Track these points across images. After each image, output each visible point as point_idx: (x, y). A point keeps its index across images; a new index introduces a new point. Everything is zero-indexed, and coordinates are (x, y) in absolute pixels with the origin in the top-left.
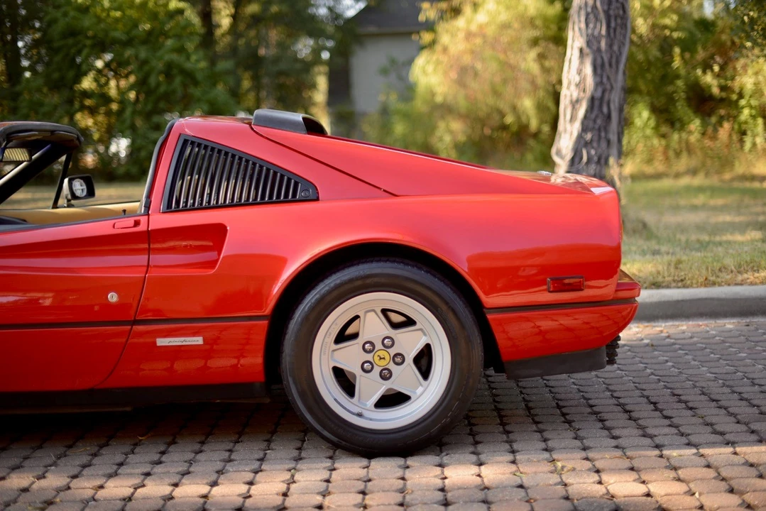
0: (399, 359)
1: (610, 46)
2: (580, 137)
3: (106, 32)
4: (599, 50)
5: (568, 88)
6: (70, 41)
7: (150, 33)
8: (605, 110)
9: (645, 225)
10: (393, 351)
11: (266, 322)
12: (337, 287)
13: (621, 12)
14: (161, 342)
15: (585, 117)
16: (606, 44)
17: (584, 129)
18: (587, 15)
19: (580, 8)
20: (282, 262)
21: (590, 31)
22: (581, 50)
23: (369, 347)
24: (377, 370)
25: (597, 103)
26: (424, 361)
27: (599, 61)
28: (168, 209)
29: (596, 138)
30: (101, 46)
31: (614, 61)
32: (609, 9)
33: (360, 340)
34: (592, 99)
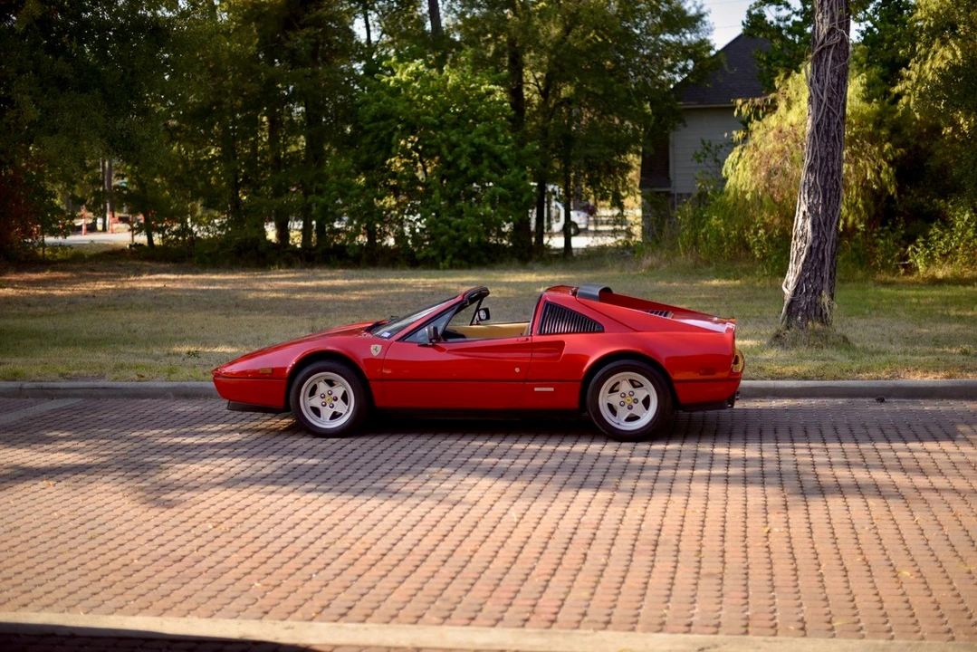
0: (636, 401)
1: (825, 210)
2: (801, 275)
3: (418, 116)
4: (817, 213)
5: (795, 239)
6: (382, 124)
7: (460, 116)
8: (820, 256)
9: (845, 339)
10: (633, 398)
11: (579, 383)
12: (610, 369)
13: (835, 186)
14: (536, 389)
15: (805, 260)
16: (822, 209)
17: (804, 269)
18: (809, 189)
19: (805, 183)
20: (587, 358)
21: (811, 200)
22: (804, 213)
23: (623, 396)
24: (626, 405)
25: (814, 251)
26: (646, 402)
27: (817, 222)
28: (540, 334)
29: (813, 276)
30: (411, 129)
31: (828, 221)
32: (825, 184)
33: (620, 392)
34: (811, 248)
